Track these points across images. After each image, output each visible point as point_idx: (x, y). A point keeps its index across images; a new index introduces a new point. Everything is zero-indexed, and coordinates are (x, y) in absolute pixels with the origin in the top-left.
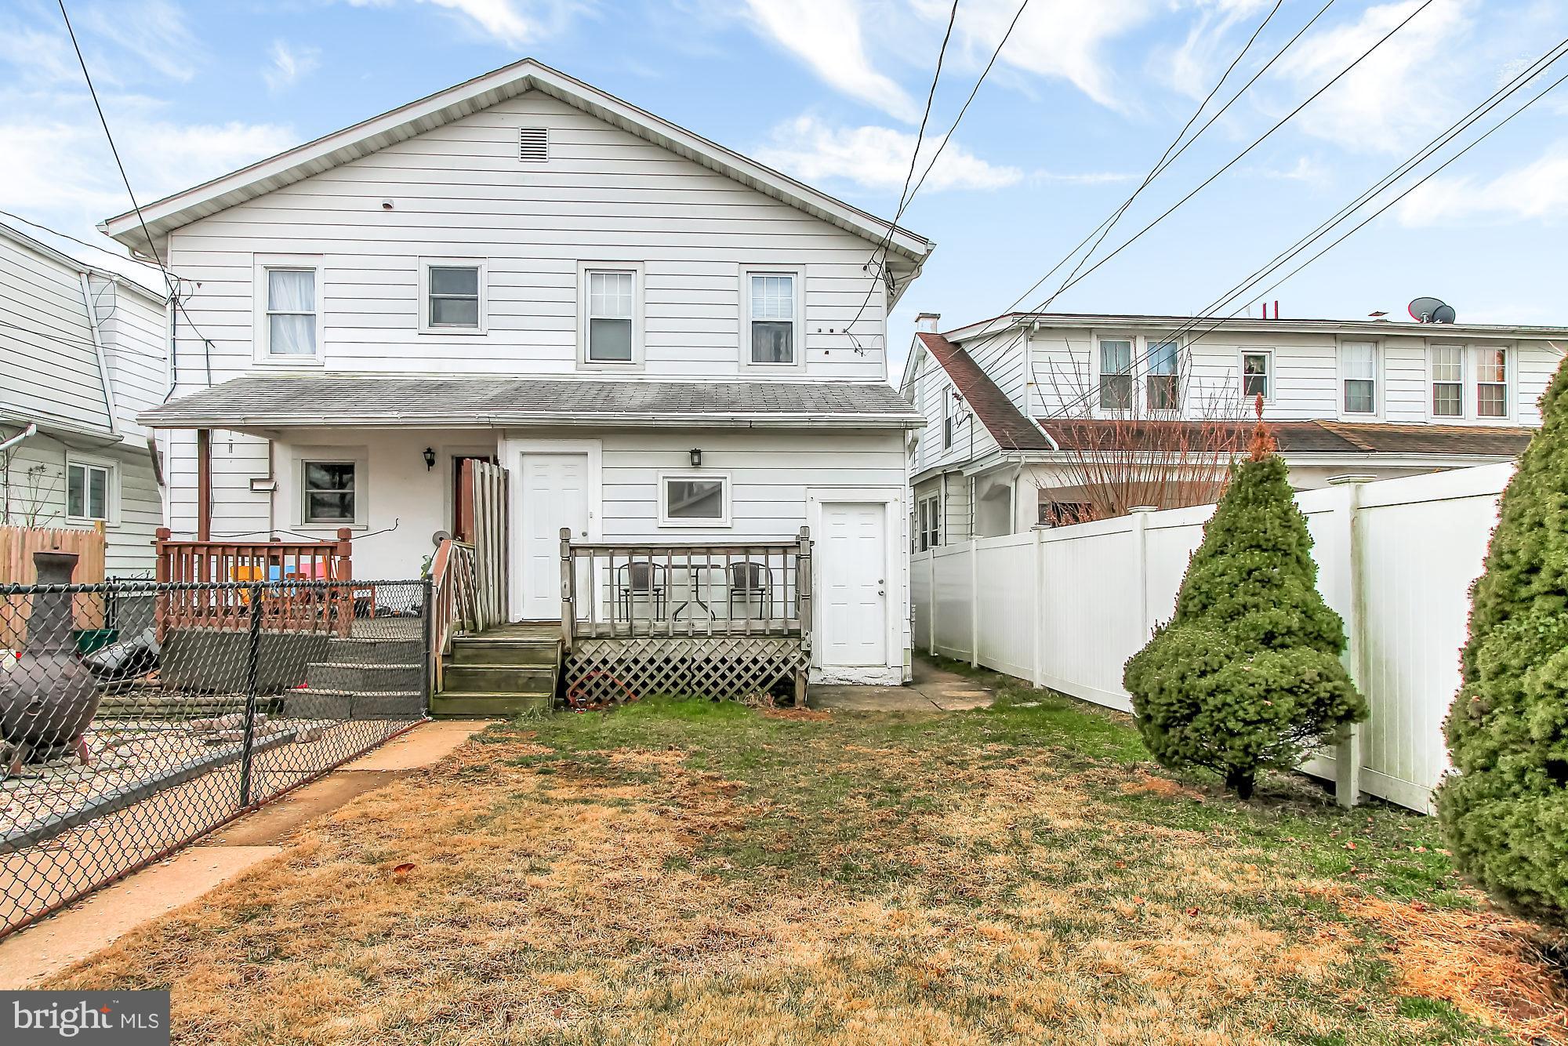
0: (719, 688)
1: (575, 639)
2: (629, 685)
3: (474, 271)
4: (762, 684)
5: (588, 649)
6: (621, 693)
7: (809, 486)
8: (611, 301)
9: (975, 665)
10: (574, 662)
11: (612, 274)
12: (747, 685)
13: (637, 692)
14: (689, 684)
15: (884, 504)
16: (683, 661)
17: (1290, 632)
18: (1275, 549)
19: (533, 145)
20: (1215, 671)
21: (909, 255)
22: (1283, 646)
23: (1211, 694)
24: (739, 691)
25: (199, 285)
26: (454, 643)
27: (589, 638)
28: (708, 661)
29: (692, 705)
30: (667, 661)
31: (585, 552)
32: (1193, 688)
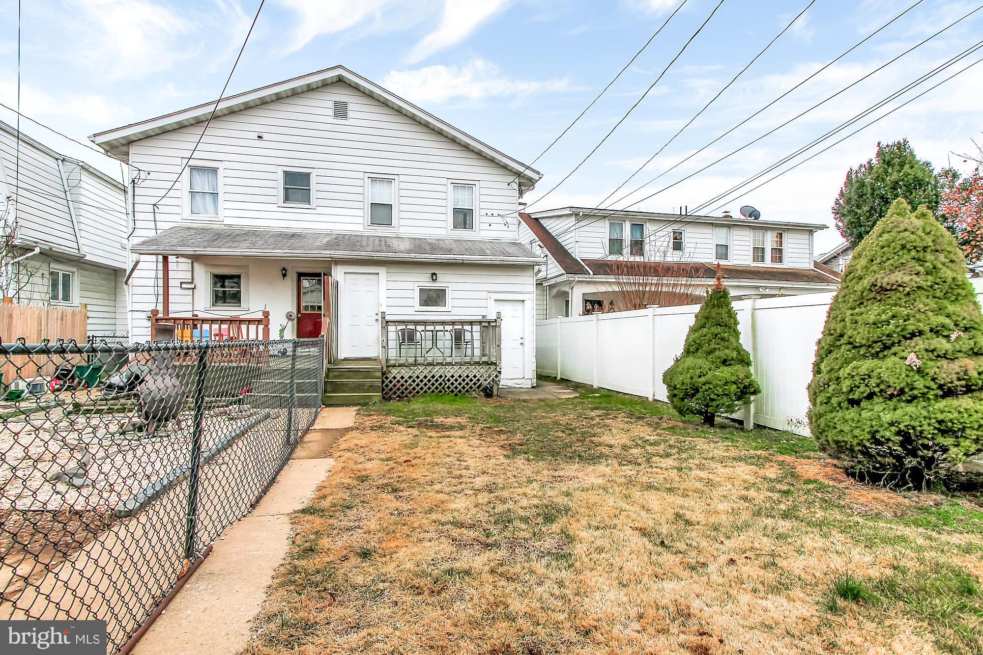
0: (458, 390)
1: (388, 367)
2: (414, 389)
3: (308, 175)
4: (478, 387)
5: (394, 371)
6: (410, 392)
7: (489, 292)
8: (382, 194)
9: (559, 378)
10: (387, 378)
11: (382, 180)
12: (471, 387)
13: (418, 392)
14: (443, 388)
15: (523, 301)
16: (441, 377)
17: (733, 359)
18: (726, 326)
19: (340, 110)
20: (704, 375)
21: (530, 179)
22: (730, 365)
23: (704, 384)
24: (467, 391)
25: (149, 174)
26: (328, 369)
27: (395, 366)
28: (453, 376)
29: (446, 398)
30: (433, 377)
31: (393, 324)
32: (697, 382)
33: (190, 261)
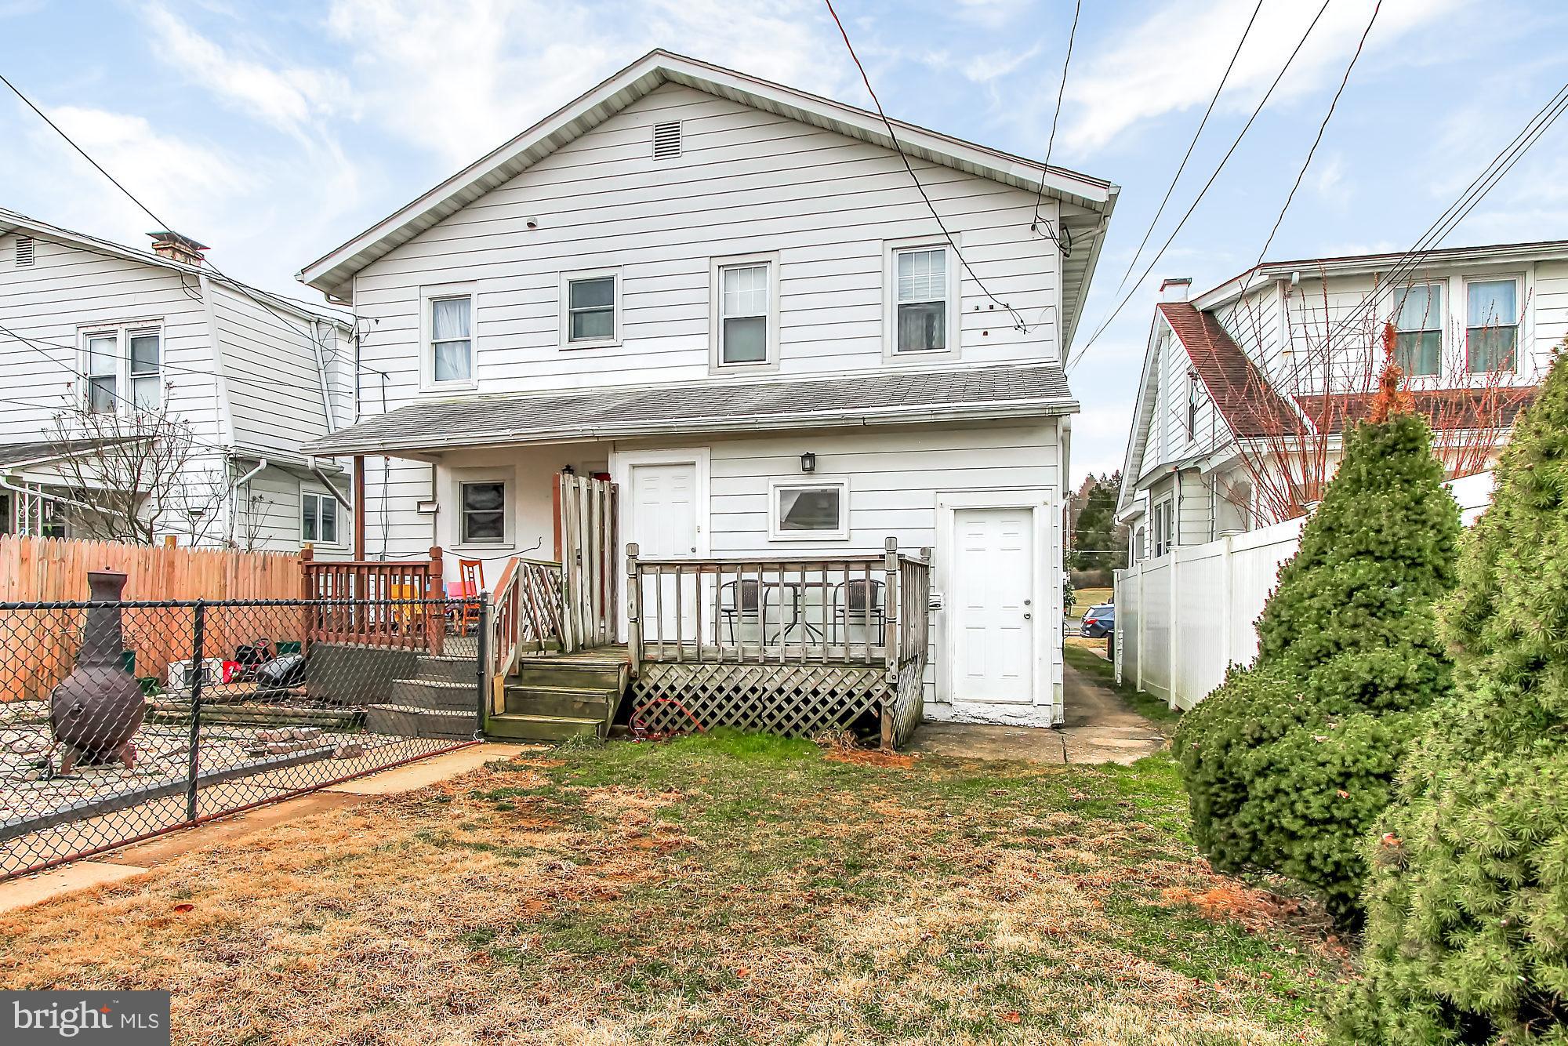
0: (793, 722)
1: (642, 663)
2: (697, 714)
3: (610, 280)
4: (841, 720)
5: (656, 673)
6: (689, 722)
7: (938, 491)
8: (745, 299)
9: (1172, 706)
10: (641, 688)
11: (745, 268)
12: (823, 720)
13: (705, 723)
14: (759, 716)
15: (1031, 509)
16: (753, 690)
17: (1401, 686)
18: (1394, 556)
19: (667, 141)
20: (1275, 740)
21: (1088, 205)
22: (1392, 706)
23: (1262, 773)
24: (814, 727)
25: (377, 321)
26: (522, 663)
27: (657, 662)
28: (780, 691)
29: (757, 739)
30: (737, 689)
31: (653, 569)
32: (1238, 763)
33: (431, 465)
